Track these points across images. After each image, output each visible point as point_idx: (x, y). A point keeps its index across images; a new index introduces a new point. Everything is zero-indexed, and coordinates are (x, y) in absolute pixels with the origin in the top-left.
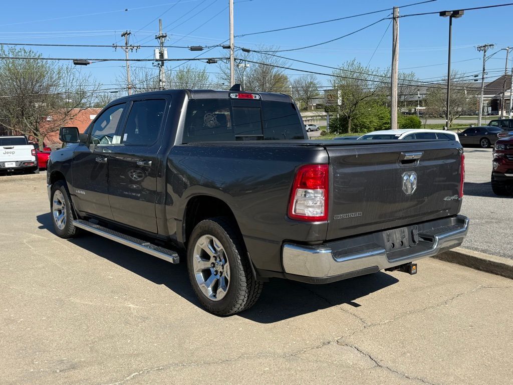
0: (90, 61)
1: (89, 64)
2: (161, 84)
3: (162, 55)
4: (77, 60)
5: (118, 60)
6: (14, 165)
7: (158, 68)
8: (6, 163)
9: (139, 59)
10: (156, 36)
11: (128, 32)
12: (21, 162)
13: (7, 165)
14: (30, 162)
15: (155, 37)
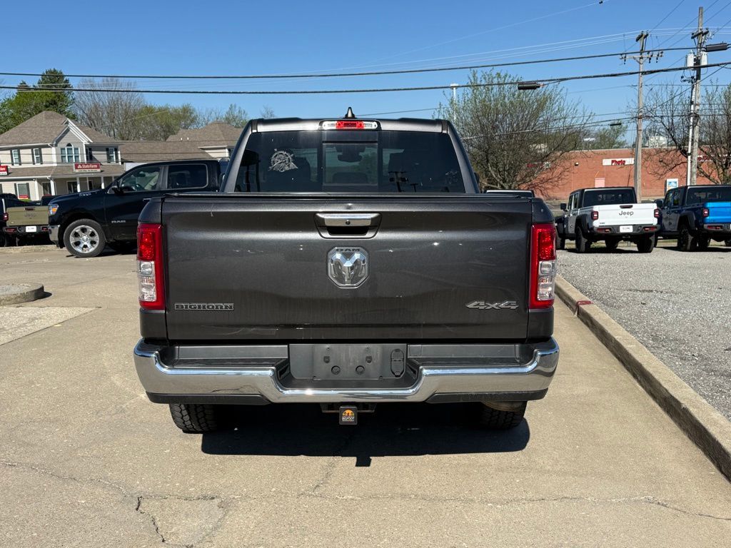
0: (541, 83)
1: (539, 87)
2: (692, 108)
3: (697, 61)
4: (523, 83)
5: (594, 77)
6: (630, 230)
7: (691, 83)
8: (621, 227)
9: (615, 73)
10: (693, 34)
11: (645, 34)
12: (641, 226)
13: (622, 230)
14: (651, 227)
15: (691, 36)
